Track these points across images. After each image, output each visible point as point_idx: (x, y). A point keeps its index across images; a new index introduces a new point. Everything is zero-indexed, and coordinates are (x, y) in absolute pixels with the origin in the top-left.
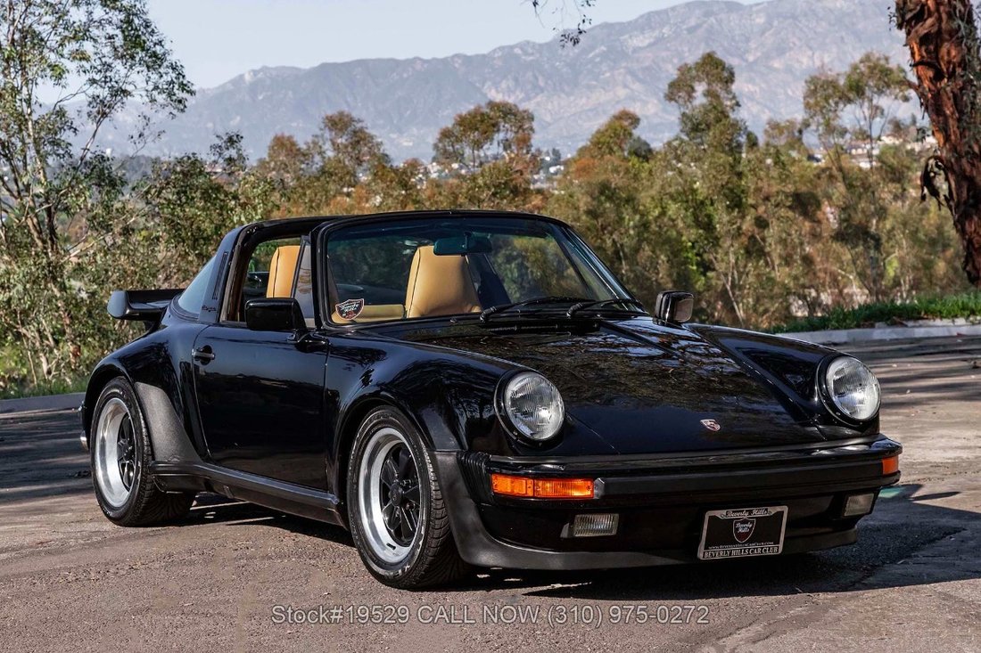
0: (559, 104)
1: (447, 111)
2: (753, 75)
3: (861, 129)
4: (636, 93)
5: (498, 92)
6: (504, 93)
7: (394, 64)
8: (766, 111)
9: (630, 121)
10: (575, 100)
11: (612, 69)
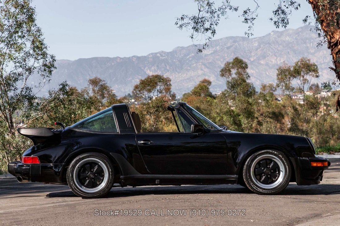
0: (175, 76)
1: (130, 79)
2: (253, 66)
3: (300, 88)
4: (206, 73)
5: (150, 71)
6: (153, 72)
7: (108, 59)
8: (258, 81)
9: (207, 83)
10: (181, 75)
11: (196, 63)
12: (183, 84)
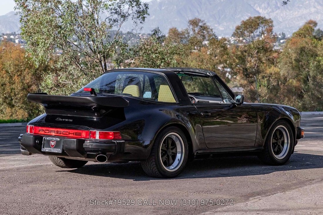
9: (313, 24)
12: (294, 22)
